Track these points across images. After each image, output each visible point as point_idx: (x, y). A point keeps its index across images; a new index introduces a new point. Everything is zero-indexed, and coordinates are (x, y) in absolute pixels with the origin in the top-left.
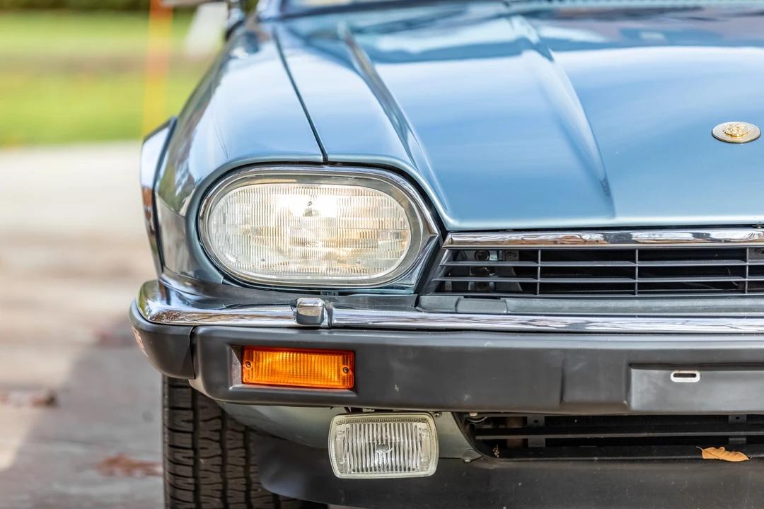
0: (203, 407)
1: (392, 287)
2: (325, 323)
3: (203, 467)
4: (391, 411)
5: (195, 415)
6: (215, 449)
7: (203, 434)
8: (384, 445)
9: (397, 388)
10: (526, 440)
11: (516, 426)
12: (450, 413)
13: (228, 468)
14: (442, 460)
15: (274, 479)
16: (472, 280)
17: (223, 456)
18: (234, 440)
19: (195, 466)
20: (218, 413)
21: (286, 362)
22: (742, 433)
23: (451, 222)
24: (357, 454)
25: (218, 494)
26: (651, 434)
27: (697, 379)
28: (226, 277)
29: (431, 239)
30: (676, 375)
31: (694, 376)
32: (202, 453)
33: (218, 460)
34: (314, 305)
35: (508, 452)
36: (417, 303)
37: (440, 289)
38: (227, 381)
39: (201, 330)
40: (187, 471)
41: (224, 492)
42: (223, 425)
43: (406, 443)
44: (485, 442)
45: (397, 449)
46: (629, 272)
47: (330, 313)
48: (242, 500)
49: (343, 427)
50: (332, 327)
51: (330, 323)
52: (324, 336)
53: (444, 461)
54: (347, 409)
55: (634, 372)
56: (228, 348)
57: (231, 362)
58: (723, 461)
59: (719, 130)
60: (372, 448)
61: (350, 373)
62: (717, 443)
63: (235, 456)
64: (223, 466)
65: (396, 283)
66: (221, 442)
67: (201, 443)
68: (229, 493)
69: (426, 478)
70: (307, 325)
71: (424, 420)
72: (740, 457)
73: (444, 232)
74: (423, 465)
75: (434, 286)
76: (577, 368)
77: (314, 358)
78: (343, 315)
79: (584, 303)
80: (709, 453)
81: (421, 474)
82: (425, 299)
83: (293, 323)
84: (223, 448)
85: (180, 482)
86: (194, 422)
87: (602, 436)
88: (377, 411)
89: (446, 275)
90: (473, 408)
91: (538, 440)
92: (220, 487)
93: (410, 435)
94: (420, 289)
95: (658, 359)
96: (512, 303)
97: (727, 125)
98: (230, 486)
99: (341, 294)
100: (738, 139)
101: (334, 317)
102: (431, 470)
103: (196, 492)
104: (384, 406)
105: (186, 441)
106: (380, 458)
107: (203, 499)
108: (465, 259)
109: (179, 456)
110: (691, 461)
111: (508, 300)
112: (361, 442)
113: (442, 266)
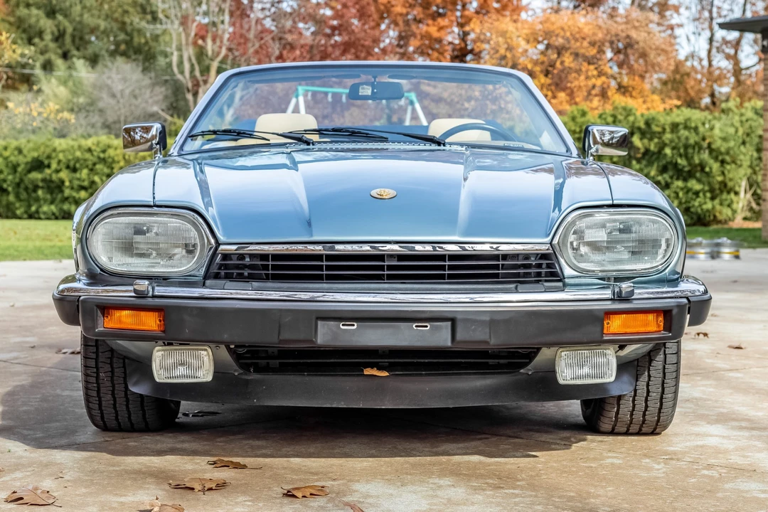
0: (101, 345)
1: (190, 276)
2: (150, 294)
3: (101, 378)
4: (188, 344)
5: (97, 349)
6: (108, 368)
7: (101, 360)
8: (182, 364)
9: (187, 331)
10: (268, 363)
11: (264, 355)
12: (224, 346)
13: (115, 378)
14: (216, 373)
15: (135, 384)
16: (235, 272)
17: (112, 372)
18: (117, 364)
19: (97, 378)
20: (110, 349)
21: (127, 316)
22: (386, 360)
23: (221, 238)
24: (167, 369)
25: (110, 392)
26: (336, 360)
27: (355, 327)
28: (101, 270)
29: (211, 248)
30: (343, 325)
31: (353, 325)
32: (101, 370)
33: (110, 374)
34: (143, 285)
35: (259, 370)
36: (204, 285)
37: (217, 276)
38: (95, 327)
39: (82, 298)
40: (93, 380)
41: (113, 392)
42: (112, 354)
43: (195, 362)
44: (246, 364)
45: (189, 366)
46: (320, 268)
47: (153, 289)
48: (123, 395)
49: (160, 353)
50: (154, 297)
51: (153, 295)
52: (150, 301)
53: (217, 373)
54: (164, 343)
55: (320, 323)
56: (95, 308)
57: (97, 316)
58: (376, 376)
59: (374, 193)
60: (175, 365)
61: (162, 322)
62: (372, 366)
63: (118, 372)
64: (112, 377)
65: (192, 273)
66: (111, 364)
67: (100, 365)
68: (116, 392)
69: (207, 383)
70: (141, 295)
71: (206, 350)
72: (385, 374)
73: (218, 244)
74: (205, 375)
75: (212, 275)
76: (287, 320)
77: (143, 313)
78: (160, 290)
79: (296, 285)
80: (368, 371)
81: (204, 380)
82: (208, 282)
83: (133, 294)
84: (112, 367)
85: (90, 386)
86: (97, 353)
87: (309, 361)
88: (181, 344)
89: (220, 269)
90: (232, 343)
91: (275, 363)
92: (111, 389)
93: (199, 358)
94: (206, 277)
95: (333, 315)
96: (255, 284)
97: (378, 190)
98: (116, 388)
99: (164, 279)
100: (384, 197)
101: (155, 291)
102: (209, 378)
103: (98, 392)
104: (185, 342)
105: (92, 363)
106: (181, 370)
107: (102, 395)
108: (231, 260)
109: (89, 372)
110: (358, 375)
111: (253, 283)
112: (170, 361)
113: (217, 264)
